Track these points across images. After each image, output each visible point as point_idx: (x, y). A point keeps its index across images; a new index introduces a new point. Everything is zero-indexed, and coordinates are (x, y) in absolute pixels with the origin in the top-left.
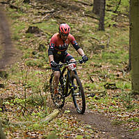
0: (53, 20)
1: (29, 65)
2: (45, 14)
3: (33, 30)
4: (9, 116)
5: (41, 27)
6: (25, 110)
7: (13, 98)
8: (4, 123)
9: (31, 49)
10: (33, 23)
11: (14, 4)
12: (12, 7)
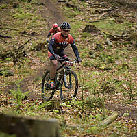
0: (111, 19)
1: (86, 65)
2: (102, 12)
3: (89, 29)
4: (66, 118)
5: (99, 26)
6: (83, 112)
7: (70, 100)
8: (61, 125)
9: (88, 48)
10: (90, 22)
11: (70, 3)
12: (68, 5)
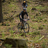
0: (40, 5)
1: (33, 21)
4: (28, 38)
6: (33, 36)
7: (29, 32)
8: (26, 41)
9: (33, 15)
10: (34, 7)
11: (27, 1)
